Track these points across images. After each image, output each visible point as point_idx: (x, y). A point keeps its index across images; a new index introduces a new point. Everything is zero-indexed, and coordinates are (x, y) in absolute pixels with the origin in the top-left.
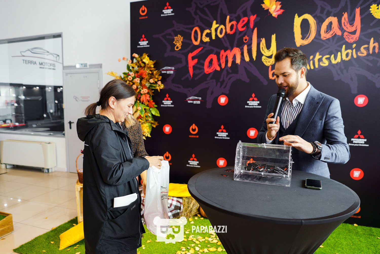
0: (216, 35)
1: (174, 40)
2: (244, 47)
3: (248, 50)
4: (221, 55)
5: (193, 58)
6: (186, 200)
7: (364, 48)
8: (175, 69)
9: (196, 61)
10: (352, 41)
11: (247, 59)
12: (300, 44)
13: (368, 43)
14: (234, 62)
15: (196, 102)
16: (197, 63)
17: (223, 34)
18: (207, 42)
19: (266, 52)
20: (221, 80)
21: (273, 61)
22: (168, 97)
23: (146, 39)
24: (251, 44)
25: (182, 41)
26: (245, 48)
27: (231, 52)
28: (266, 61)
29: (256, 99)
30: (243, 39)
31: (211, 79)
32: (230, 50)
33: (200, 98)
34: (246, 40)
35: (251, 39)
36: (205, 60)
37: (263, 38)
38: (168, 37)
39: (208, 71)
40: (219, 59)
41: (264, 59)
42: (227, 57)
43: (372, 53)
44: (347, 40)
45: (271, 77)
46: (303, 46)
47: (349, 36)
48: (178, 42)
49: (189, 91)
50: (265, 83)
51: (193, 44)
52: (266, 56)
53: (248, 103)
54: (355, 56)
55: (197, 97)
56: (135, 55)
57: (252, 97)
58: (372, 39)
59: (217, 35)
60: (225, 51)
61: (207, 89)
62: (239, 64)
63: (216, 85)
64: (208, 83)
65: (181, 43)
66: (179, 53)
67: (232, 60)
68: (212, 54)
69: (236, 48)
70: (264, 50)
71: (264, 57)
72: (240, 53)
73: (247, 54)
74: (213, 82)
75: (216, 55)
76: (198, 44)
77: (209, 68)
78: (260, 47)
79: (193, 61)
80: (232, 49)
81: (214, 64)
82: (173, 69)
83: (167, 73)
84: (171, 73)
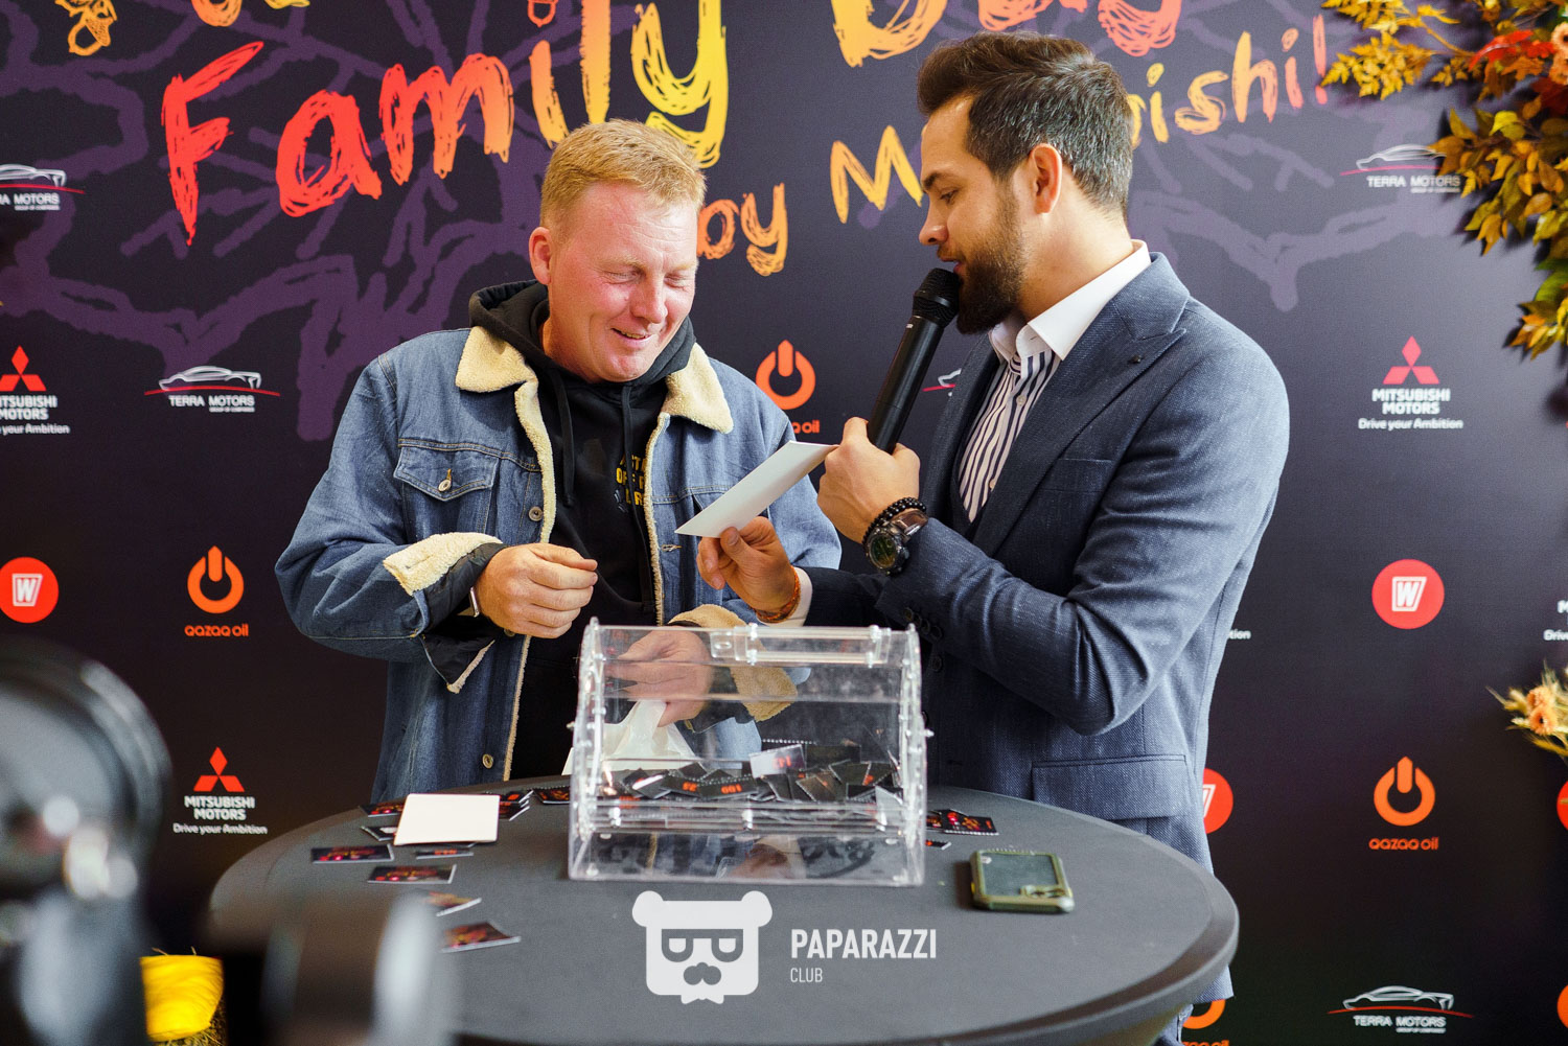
2: (531, 54)
3: (554, 72)
4: (385, 101)
5: (199, 112)
7: (1206, 89)
8: (69, 183)
9: (217, 129)
10: (1144, 45)
11: (553, 129)
12: (866, 53)
13: (1227, 65)
14: (470, 146)
15: (229, 399)
16: (229, 146)
18: (289, 9)
19: (667, 93)
20: (392, 258)
21: (710, 146)
22: (28, 371)
24: (575, 37)
26: (541, 59)
27: (449, 81)
30: (526, 3)
31: (327, 248)
32: (443, 68)
33: (254, 377)
34: (541, 10)
35: (577, 9)
36: (278, 129)
37: (645, 10)
39: (302, 200)
40: (372, 126)
42: (423, 110)
43: (1248, 117)
44: (1118, 39)
46: (878, 60)
47: (1130, 19)
49: (178, 328)
51: (201, 20)
52: (667, 116)
54: (1161, 134)
55: (234, 369)
58: (1245, 39)
60: (412, 75)
61: (303, 314)
62: (505, 159)
63: (361, 293)
64: (304, 278)
65: (107, 7)
66: (98, 76)
67: (457, 135)
68: (329, 92)
69: (480, 59)
70: (656, 77)
71: (656, 117)
72: (511, 93)
73: (551, 99)
74: (338, 270)
75: (350, 99)
76: (229, 23)
77: (306, 180)
78: (630, 55)
79: (200, 133)
80: (457, 65)
81: (339, 153)
82: (55, 179)
83: (13, 204)
84: (43, 208)
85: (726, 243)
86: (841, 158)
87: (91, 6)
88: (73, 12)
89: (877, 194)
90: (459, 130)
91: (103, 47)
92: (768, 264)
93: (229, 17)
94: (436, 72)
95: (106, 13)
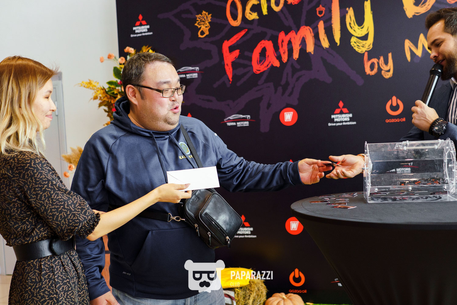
0: (269, 8)
1: (195, 20)
2: (318, 24)
3: (325, 29)
4: (280, 41)
5: (232, 49)
6: (241, 293)
8: (200, 70)
9: (237, 53)
11: (325, 44)
12: (413, 14)
14: (303, 50)
15: (242, 123)
16: (240, 57)
17: (281, 5)
18: (253, 20)
19: (356, 31)
20: (283, 82)
21: (369, 44)
23: (146, 21)
24: (330, 18)
25: (210, 21)
26: (321, 26)
27: (296, 34)
28: (358, 46)
29: (345, 110)
30: (316, 11)
31: (266, 81)
32: (295, 31)
33: (248, 117)
34: (321, 12)
35: (330, 11)
36: (252, 51)
37: (349, 8)
38: (184, 16)
39: (259, 69)
40: (276, 48)
41: (355, 42)
42: (290, 42)
45: (368, 71)
46: (418, 16)
48: (203, 23)
49: (228, 105)
50: (360, 82)
51: (231, 25)
52: (357, 37)
53: (333, 119)
55: (243, 115)
56: (128, 49)
57: (339, 108)
59: (271, 8)
60: (286, 34)
61: (260, 99)
62: (312, 53)
63: (275, 92)
64: (260, 90)
65: (208, 24)
66: (206, 42)
67: (299, 48)
68: (265, 41)
69: (304, 27)
70: (353, 27)
71: (354, 38)
72: (313, 35)
73: (324, 36)
74: (269, 87)
75: (270, 42)
76: (238, 25)
77: (260, 63)
78: (345, 22)
79: (232, 54)
80: (298, 30)
81: (268, 56)
82: (196, 70)
83: (186, 77)
84: (194, 77)
85: (375, 70)
86: (408, 44)
87: (204, 25)
88: (199, 27)
89: (419, 53)
90: (300, 46)
91: (207, 35)
92: (388, 75)
93: (238, 24)
94: (293, 32)
95: (207, 26)
